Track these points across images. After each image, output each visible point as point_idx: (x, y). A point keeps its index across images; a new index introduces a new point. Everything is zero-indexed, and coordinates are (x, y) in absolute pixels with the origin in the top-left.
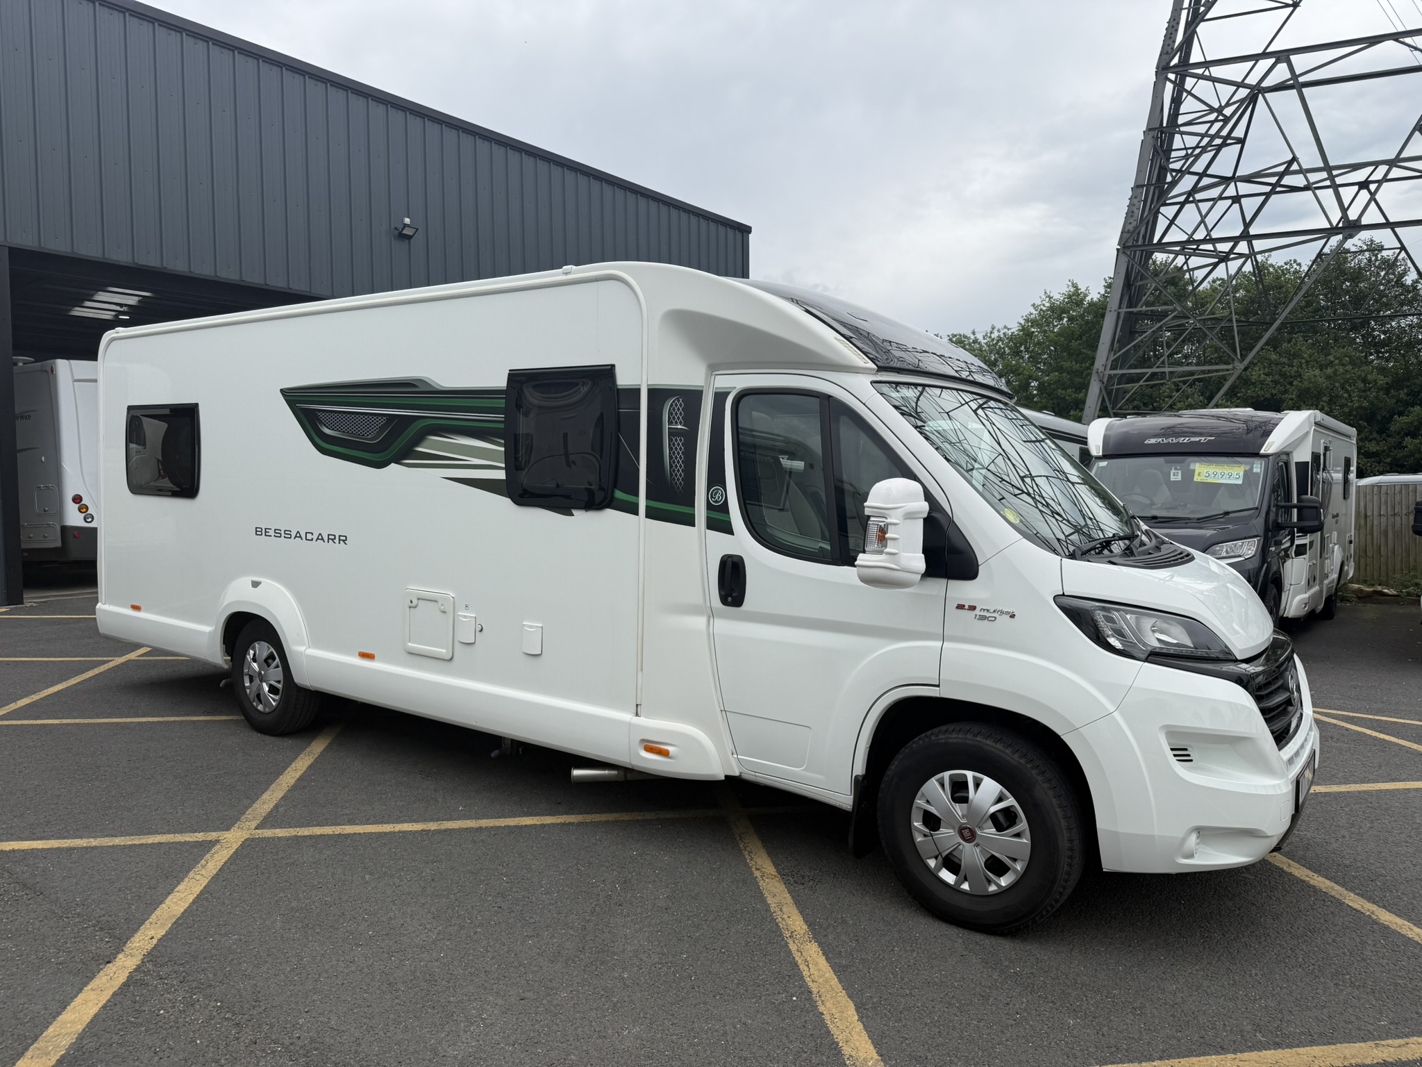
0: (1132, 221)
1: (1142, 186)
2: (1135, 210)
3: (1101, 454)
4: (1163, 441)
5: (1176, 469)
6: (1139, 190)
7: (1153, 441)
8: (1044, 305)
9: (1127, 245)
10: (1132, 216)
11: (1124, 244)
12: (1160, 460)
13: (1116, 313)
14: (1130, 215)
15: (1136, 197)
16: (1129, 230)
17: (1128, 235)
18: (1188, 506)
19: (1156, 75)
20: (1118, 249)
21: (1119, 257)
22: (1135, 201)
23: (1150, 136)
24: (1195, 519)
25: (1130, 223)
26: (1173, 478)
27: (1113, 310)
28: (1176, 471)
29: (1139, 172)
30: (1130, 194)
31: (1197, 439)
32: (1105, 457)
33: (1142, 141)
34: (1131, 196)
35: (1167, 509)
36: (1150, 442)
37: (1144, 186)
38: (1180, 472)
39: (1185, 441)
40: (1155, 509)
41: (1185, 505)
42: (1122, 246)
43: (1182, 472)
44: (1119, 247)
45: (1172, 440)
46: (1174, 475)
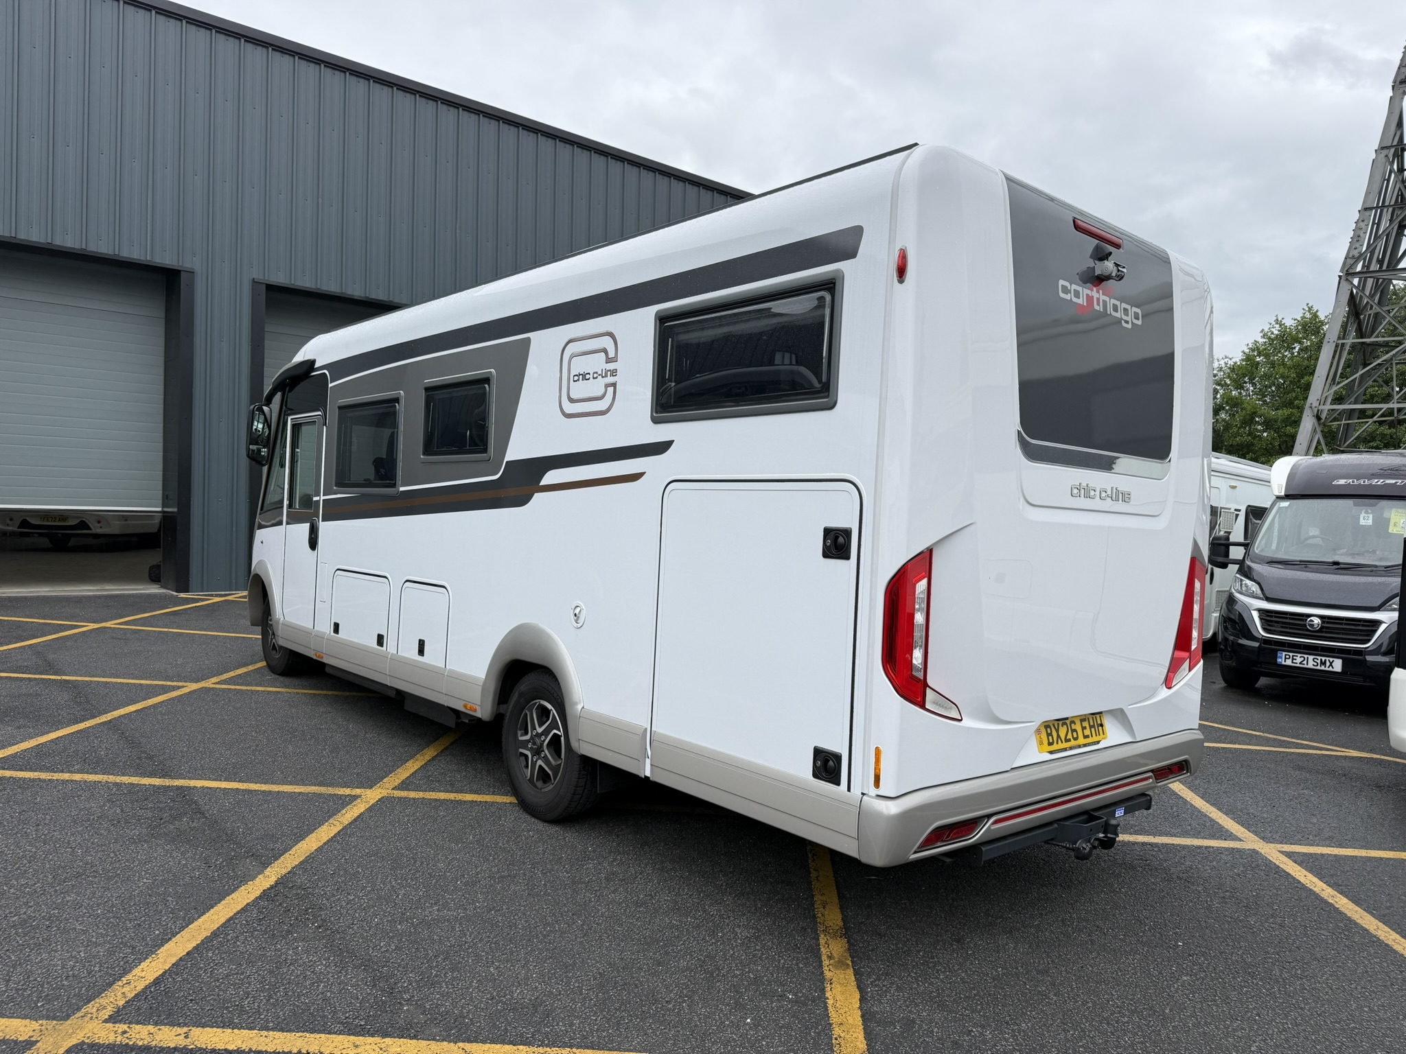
0: (1358, 245)
1: (1371, 209)
2: (1362, 235)
3: (1283, 494)
4: (1353, 482)
5: (1365, 513)
6: (1367, 213)
7: (1342, 482)
8: (1272, 333)
9: (1351, 271)
10: (1358, 241)
11: (1347, 271)
12: (1349, 503)
13: (1335, 344)
14: (1355, 240)
15: (1363, 221)
16: (1354, 256)
17: (1352, 261)
18: (1378, 553)
19: (1393, 89)
20: (1340, 277)
21: (1341, 285)
22: (1362, 225)
23: (1383, 155)
24: (1383, 566)
25: (1356, 249)
26: (1362, 522)
27: (1331, 341)
28: (1366, 515)
29: (1368, 193)
30: (1357, 216)
31: (1393, 481)
32: (1288, 497)
33: (1374, 160)
34: (1358, 220)
35: (1353, 555)
36: (1338, 483)
37: (1373, 208)
38: (1371, 516)
39: (1379, 483)
40: (1339, 555)
41: (1374, 552)
42: (1345, 272)
43: (1373, 516)
44: (1341, 274)
45: (1364, 482)
46: (1364, 519)
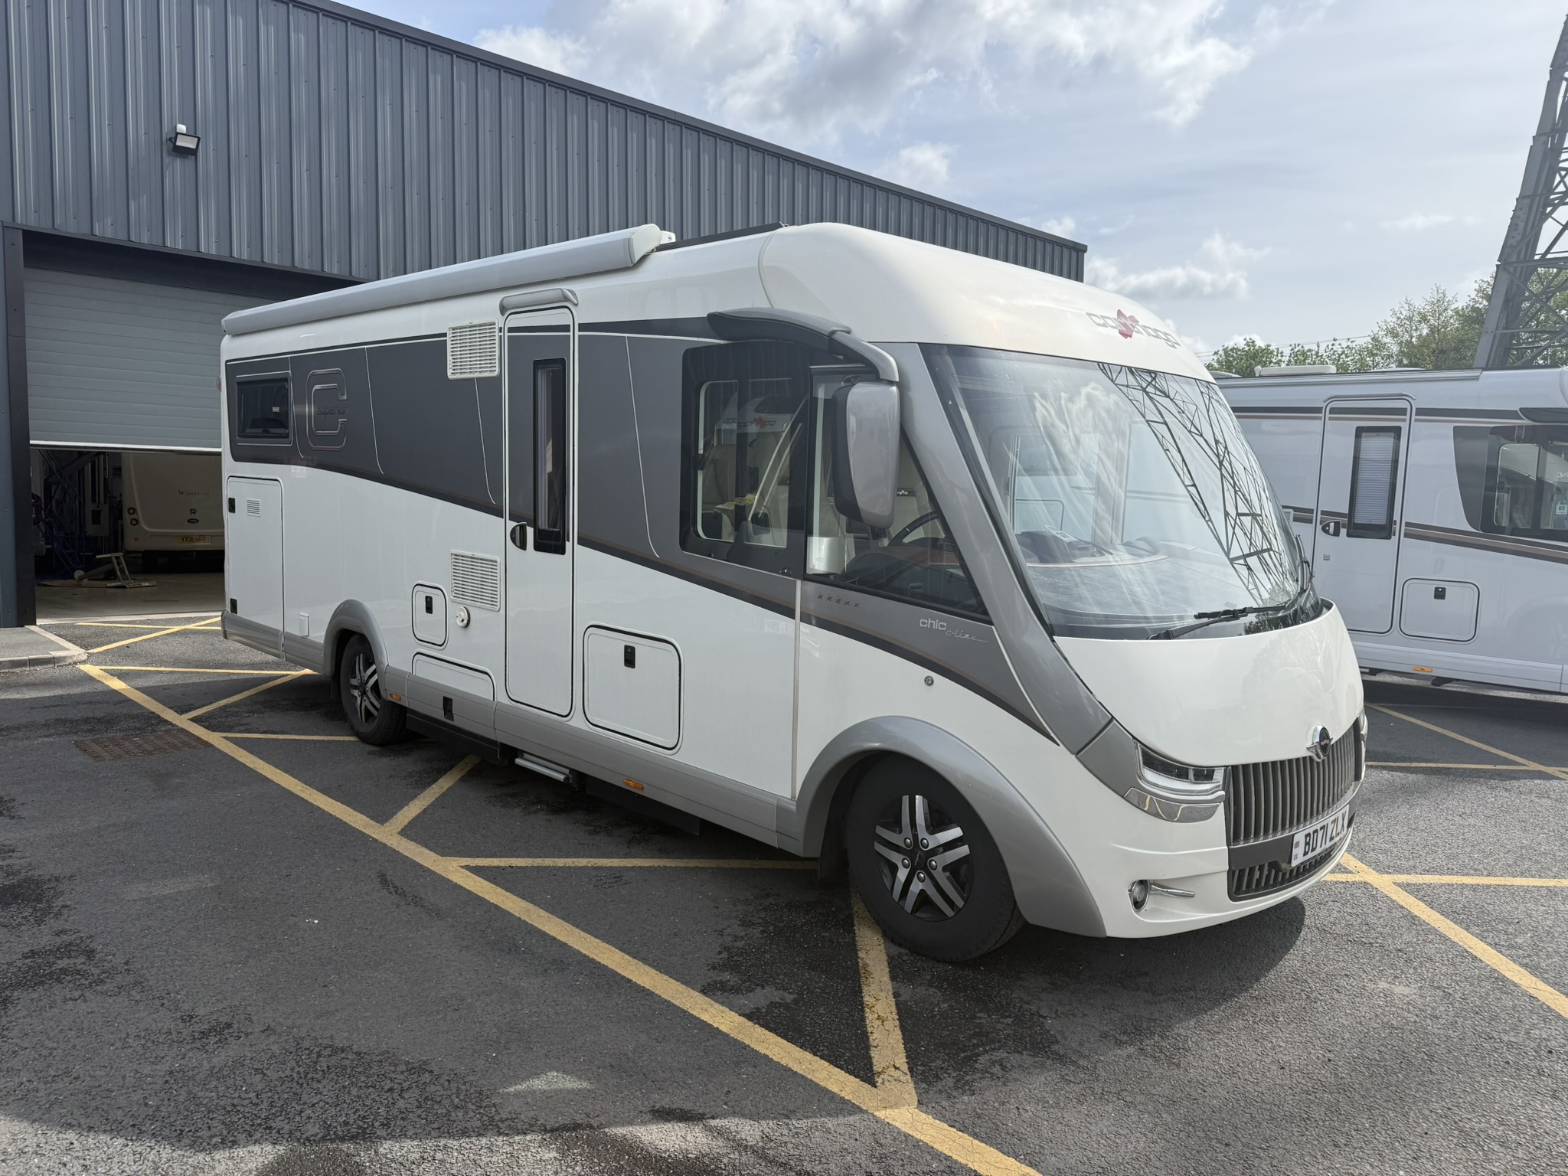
0: (1515, 234)
2: (1518, 222)
8: (1402, 313)
9: (1507, 261)
10: (1516, 229)
13: (1493, 334)
15: (1521, 209)
16: (1512, 245)
17: (1510, 250)
20: (1497, 266)
21: (1498, 273)
22: (1519, 213)
23: (1542, 142)
25: (1513, 237)
29: (1524, 181)
30: (1515, 204)
33: (1531, 147)
34: (1515, 209)
37: (1530, 196)
42: (1503, 261)
44: (1499, 263)
